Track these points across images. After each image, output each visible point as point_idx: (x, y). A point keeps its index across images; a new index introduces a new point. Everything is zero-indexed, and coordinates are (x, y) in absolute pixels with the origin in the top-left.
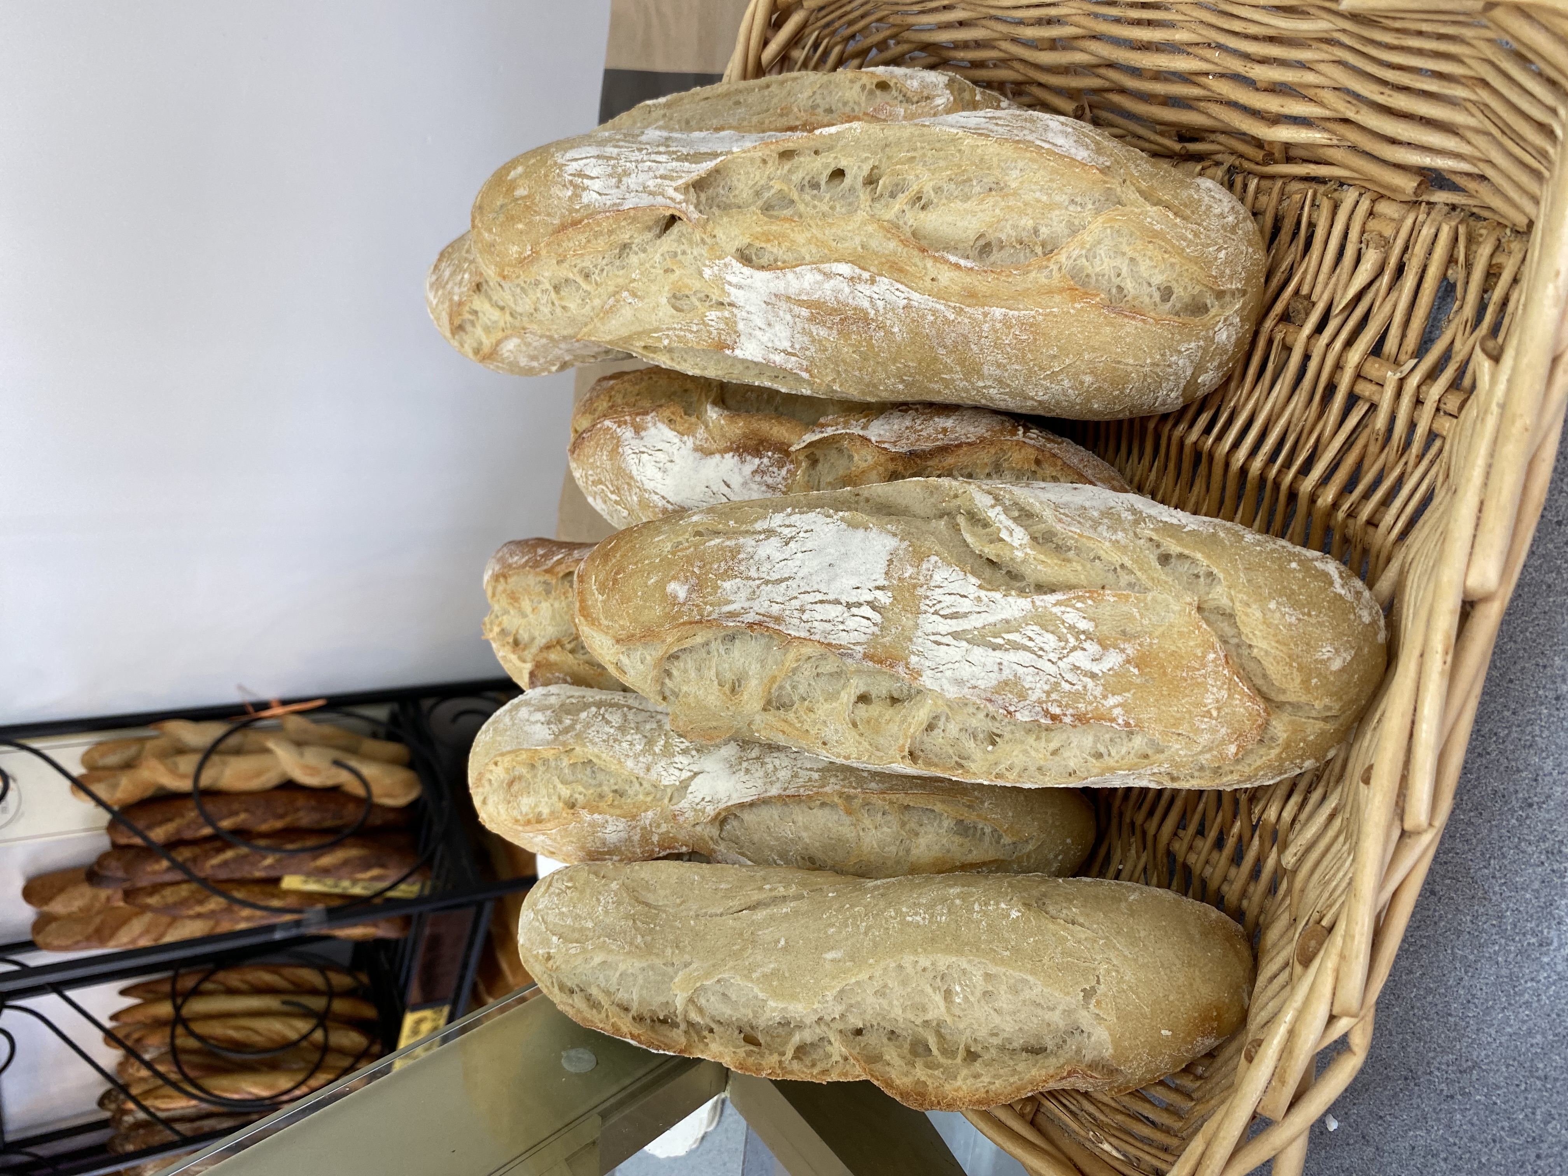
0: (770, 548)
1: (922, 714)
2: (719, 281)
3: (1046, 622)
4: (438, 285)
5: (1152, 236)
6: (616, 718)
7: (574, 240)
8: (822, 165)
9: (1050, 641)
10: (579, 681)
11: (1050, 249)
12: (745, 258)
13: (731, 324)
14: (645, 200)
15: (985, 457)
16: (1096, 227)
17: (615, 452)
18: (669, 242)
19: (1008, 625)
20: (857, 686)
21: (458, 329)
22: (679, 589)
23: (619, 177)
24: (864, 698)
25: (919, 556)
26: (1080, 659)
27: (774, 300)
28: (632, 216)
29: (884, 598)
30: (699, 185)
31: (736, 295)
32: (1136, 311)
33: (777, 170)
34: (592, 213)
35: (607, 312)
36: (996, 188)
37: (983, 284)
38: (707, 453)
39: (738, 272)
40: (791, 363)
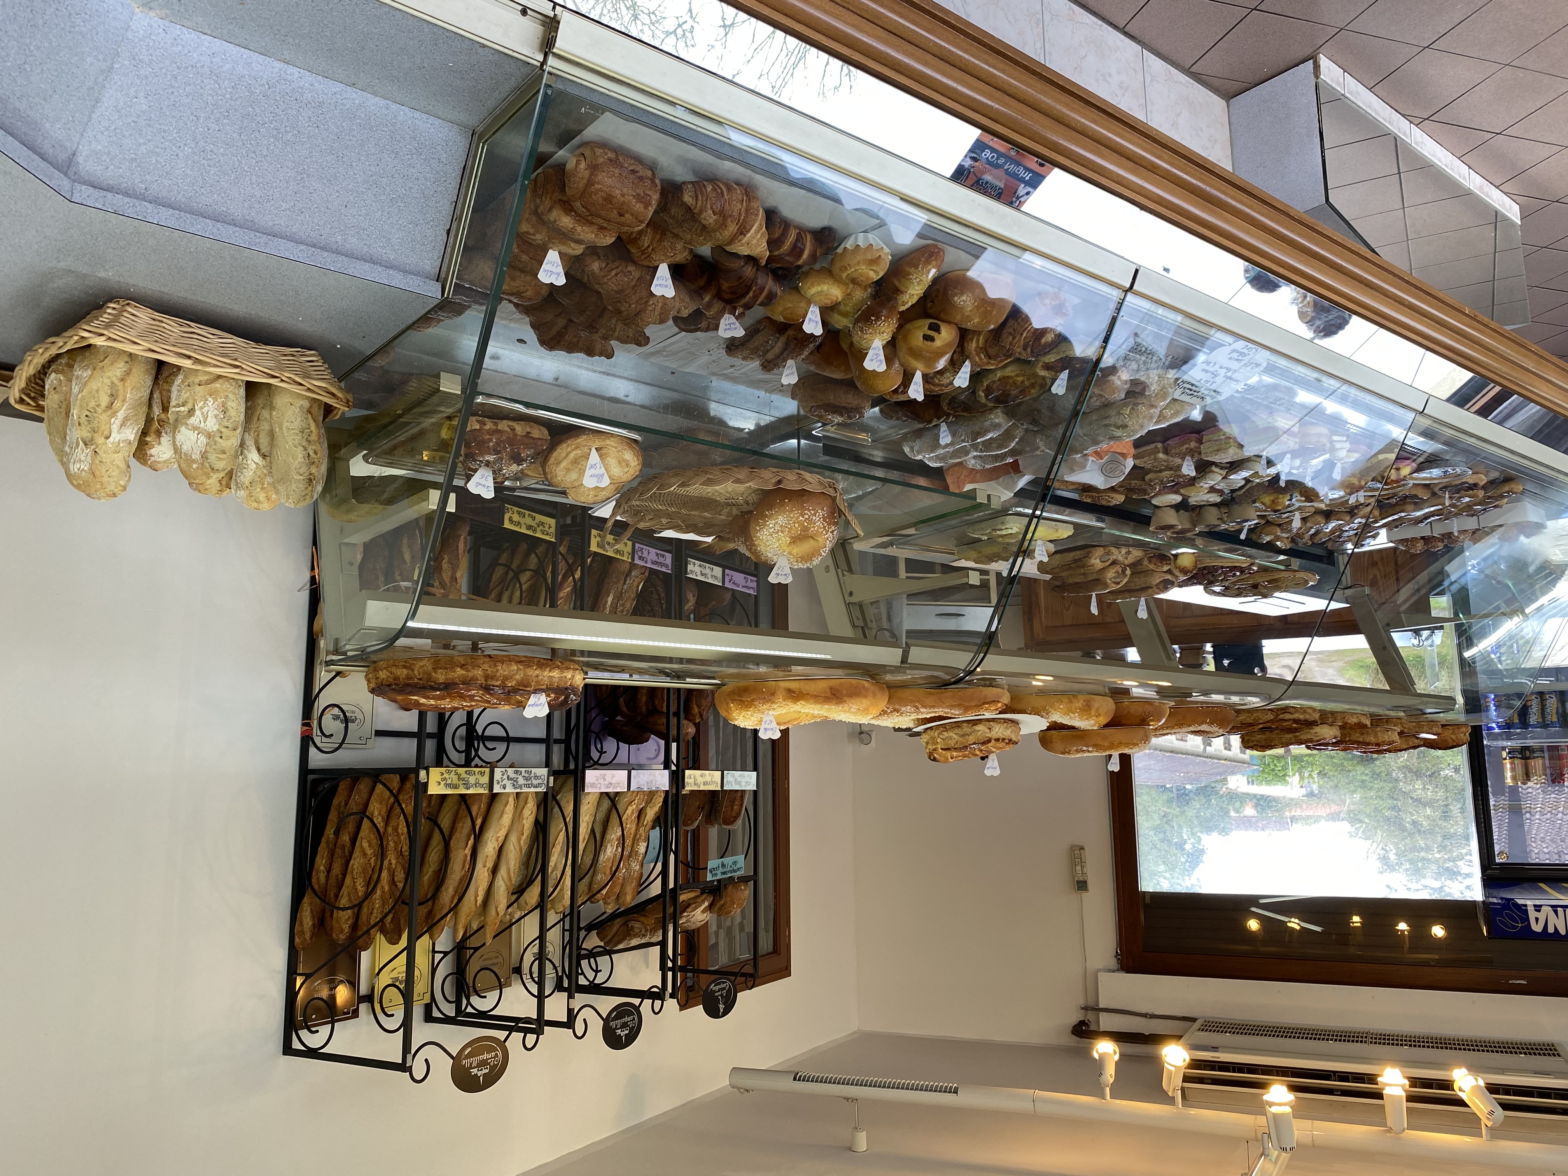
0: (185, 448)
1: (223, 430)
2: (112, 444)
3: (201, 408)
4: (99, 499)
5: (112, 364)
6: (239, 474)
7: (97, 473)
8: (83, 419)
9: (206, 408)
10: (231, 478)
11: (113, 383)
12: (107, 438)
13: (123, 441)
14: (89, 457)
15: (164, 393)
16: (109, 374)
17: (158, 462)
18: (101, 453)
19: (202, 414)
20: (218, 439)
21: (114, 495)
22: (195, 466)
23: (80, 461)
24: (221, 437)
25: (186, 424)
26: (210, 404)
27: (119, 432)
28: (93, 460)
29: (196, 432)
30: (86, 444)
31: (117, 440)
32: (131, 370)
33: (84, 427)
34: (91, 469)
35: (118, 467)
36: (97, 391)
37: (121, 398)
38: (160, 443)
39: (111, 439)
40: (136, 428)
